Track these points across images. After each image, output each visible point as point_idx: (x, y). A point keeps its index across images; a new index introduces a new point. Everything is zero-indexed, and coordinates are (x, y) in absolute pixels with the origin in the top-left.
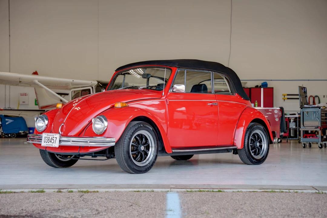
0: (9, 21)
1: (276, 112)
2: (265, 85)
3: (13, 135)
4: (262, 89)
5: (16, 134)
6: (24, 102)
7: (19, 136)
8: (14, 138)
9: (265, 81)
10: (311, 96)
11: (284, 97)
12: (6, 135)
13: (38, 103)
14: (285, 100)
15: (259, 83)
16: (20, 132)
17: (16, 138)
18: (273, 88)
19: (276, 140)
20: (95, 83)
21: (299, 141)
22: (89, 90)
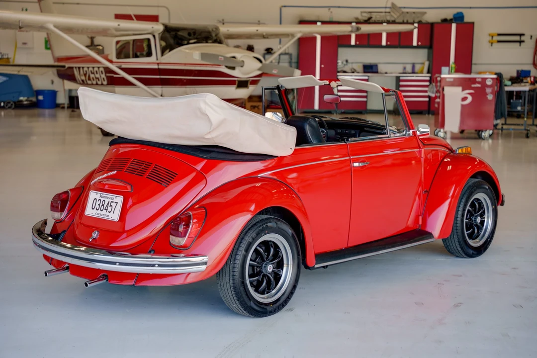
1: (489, 82)
2: (459, 18)
3: (9, 105)
4: (454, 26)
5: (14, 102)
6: (25, 44)
7: (19, 106)
8: (10, 110)
9: (459, 10)
11: (491, 38)
13: (50, 45)
14: (493, 44)
15: (449, 14)
16: (21, 98)
17: (14, 109)
18: (473, 23)
19: (486, 134)
20: (159, 28)
21: (527, 134)
22: (149, 40)
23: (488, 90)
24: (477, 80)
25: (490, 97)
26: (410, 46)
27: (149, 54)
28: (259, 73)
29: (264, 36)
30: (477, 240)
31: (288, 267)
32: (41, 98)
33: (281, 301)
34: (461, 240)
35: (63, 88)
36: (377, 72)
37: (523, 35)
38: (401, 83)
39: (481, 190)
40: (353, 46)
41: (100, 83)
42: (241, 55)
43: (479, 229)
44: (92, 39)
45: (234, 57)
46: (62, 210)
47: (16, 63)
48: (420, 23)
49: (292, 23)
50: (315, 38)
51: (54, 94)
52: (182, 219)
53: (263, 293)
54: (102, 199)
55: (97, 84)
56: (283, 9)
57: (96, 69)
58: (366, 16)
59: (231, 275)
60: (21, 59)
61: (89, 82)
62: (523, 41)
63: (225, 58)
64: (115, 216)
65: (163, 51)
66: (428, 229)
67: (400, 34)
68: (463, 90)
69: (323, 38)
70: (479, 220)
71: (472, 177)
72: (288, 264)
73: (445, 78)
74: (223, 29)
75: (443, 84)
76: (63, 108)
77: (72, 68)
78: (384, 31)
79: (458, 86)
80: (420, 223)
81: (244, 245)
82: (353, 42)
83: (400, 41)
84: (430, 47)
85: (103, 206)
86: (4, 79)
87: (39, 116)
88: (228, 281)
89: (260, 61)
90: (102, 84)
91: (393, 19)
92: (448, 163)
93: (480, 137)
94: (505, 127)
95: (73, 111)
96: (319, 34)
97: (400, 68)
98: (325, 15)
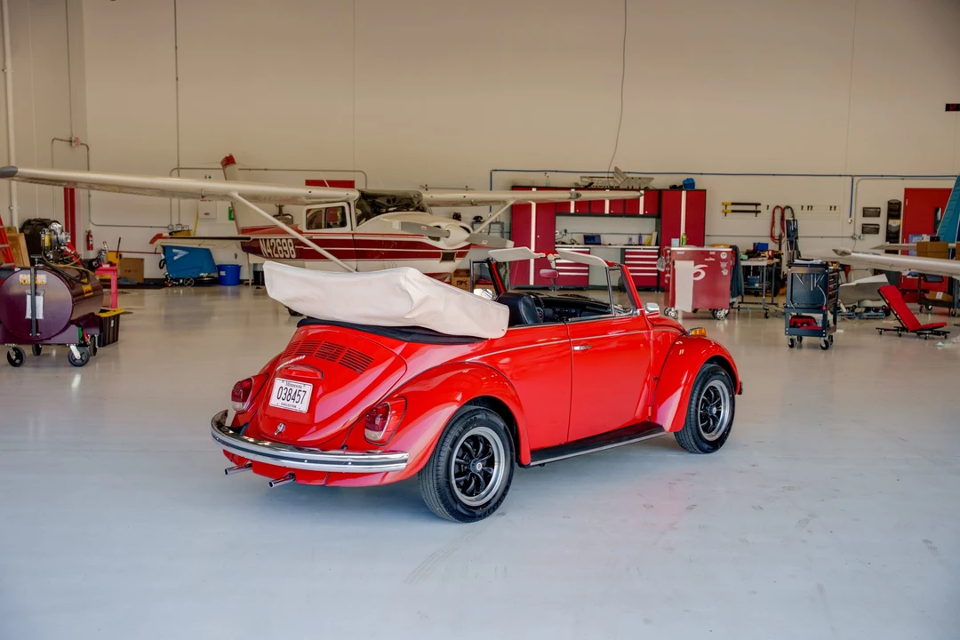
0: (176, 48)
1: (724, 256)
2: (689, 185)
3: (189, 282)
4: (684, 194)
5: (195, 279)
6: (207, 214)
7: (199, 283)
8: (189, 287)
9: (689, 176)
10: (778, 207)
11: (724, 207)
12: (175, 280)
13: (234, 215)
14: (728, 214)
15: (678, 180)
16: (202, 274)
17: (194, 286)
18: (705, 191)
19: (721, 314)
20: (354, 194)
21: (767, 313)
22: (343, 208)
23: (723, 265)
24: (711, 253)
25: (725, 272)
26: (635, 215)
27: (343, 224)
28: (466, 244)
29: (473, 204)
30: (713, 433)
31: (499, 465)
32: (223, 273)
33: (491, 505)
34: (695, 432)
35: (247, 262)
36: (600, 244)
37: (760, 204)
38: (627, 256)
39: (718, 377)
40: (572, 215)
41: (288, 256)
42: (446, 224)
43: (715, 421)
44: (280, 208)
45: (439, 227)
46: (244, 400)
47: (196, 236)
48: (646, 189)
49: (505, 189)
50: (531, 204)
51: (237, 268)
52: (380, 410)
53: (471, 494)
54: (289, 388)
55: (285, 257)
56: (493, 173)
57: (284, 241)
58: (587, 181)
59: (435, 474)
60: (203, 231)
61: (276, 256)
62: (760, 212)
63: (427, 226)
64: (303, 407)
65: (359, 221)
66: (659, 422)
67: (624, 202)
68: (695, 265)
69: (538, 205)
70: (714, 410)
71: (706, 363)
72: (499, 462)
73: (676, 251)
74: (426, 196)
75: (673, 258)
76: (248, 284)
77: (258, 240)
78: (607, 198)
79: (690, 260)
80: (650, 415)
81: (449, 440)
82: (572, 211)
83: (625, 209)
84: (658, 216)
85: (290, 396)
86: (184, 253)
87: (221, 293)
88: (431, 481)
89: (468, 231)
90: (291, 258)
91: (616, 185)
92: (680, 347)
93: (714, 317)
94: (742, 306)
95: (258, 288)
96: (534, 201)
97: (625, 240)
98: (541, 179)
